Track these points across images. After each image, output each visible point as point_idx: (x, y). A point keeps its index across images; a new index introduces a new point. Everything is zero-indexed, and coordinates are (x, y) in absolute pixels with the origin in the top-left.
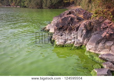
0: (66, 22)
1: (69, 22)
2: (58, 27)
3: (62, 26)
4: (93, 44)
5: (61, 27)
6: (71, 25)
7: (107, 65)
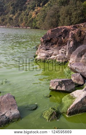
0: (57, 34)
1: (61, 34)
2: (44, 40)
3: (50, 38)
4: (75, 57)
5: (48, 39)
6: (62, 38)
7: (75, 77)
